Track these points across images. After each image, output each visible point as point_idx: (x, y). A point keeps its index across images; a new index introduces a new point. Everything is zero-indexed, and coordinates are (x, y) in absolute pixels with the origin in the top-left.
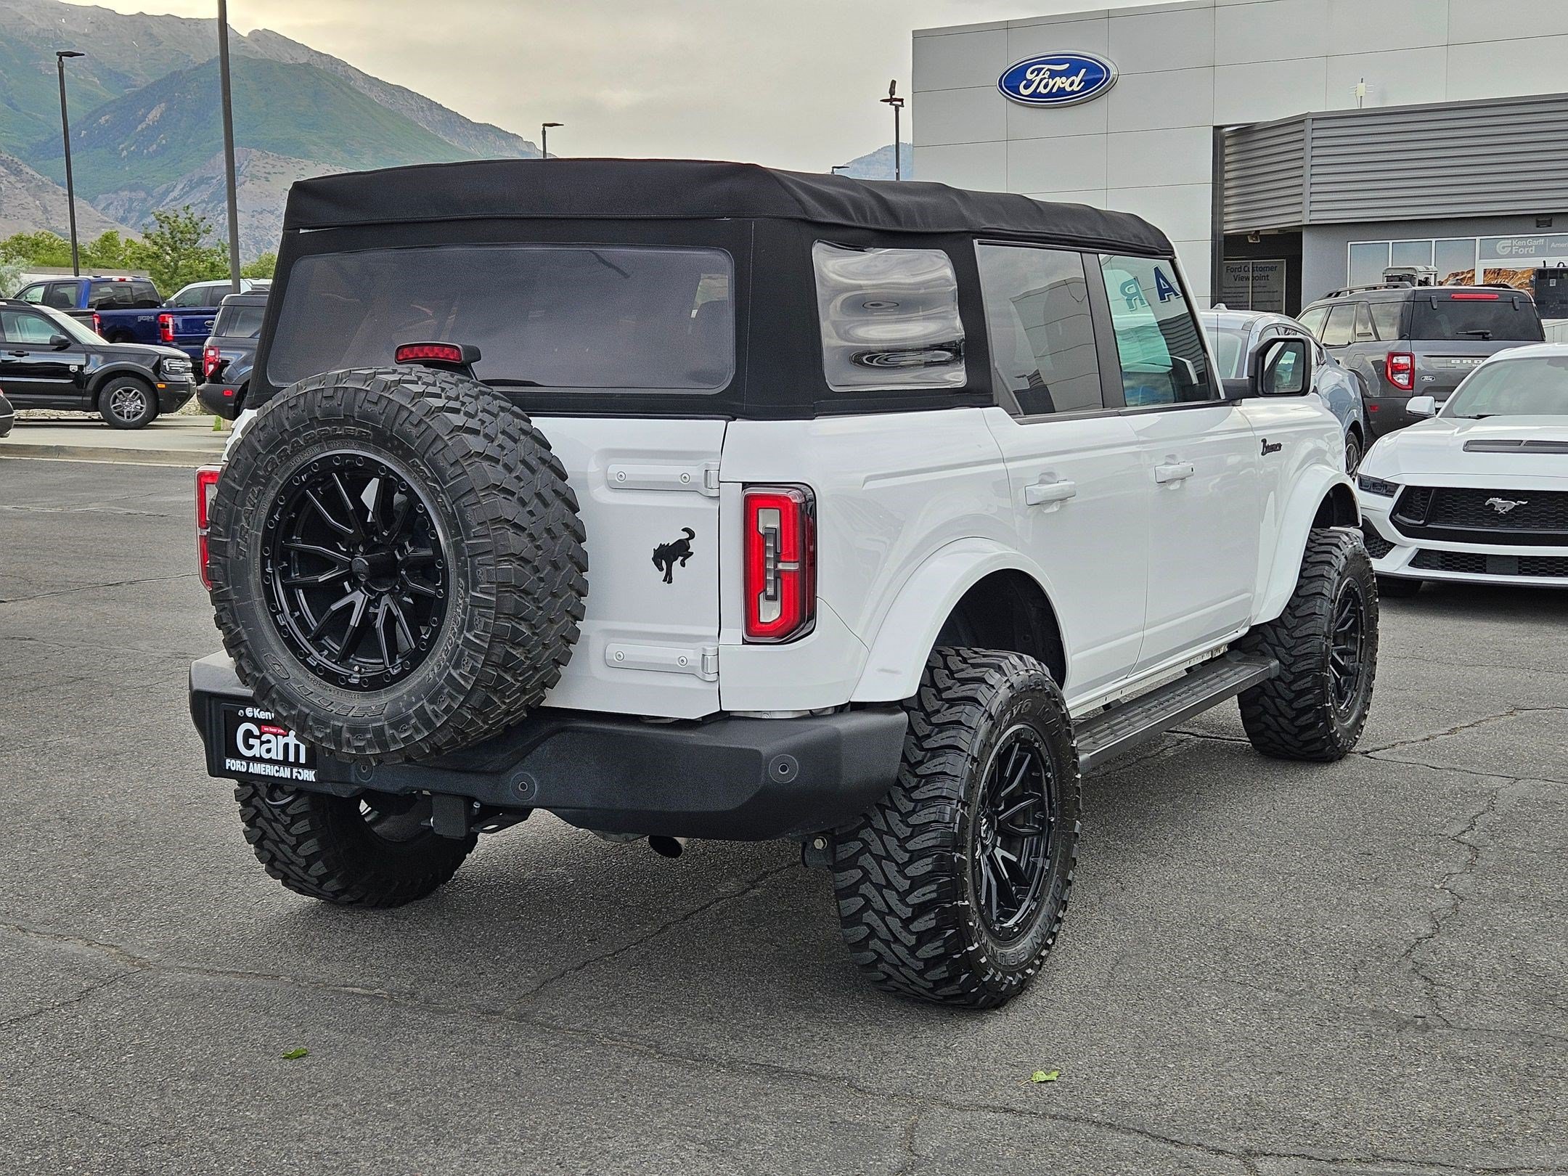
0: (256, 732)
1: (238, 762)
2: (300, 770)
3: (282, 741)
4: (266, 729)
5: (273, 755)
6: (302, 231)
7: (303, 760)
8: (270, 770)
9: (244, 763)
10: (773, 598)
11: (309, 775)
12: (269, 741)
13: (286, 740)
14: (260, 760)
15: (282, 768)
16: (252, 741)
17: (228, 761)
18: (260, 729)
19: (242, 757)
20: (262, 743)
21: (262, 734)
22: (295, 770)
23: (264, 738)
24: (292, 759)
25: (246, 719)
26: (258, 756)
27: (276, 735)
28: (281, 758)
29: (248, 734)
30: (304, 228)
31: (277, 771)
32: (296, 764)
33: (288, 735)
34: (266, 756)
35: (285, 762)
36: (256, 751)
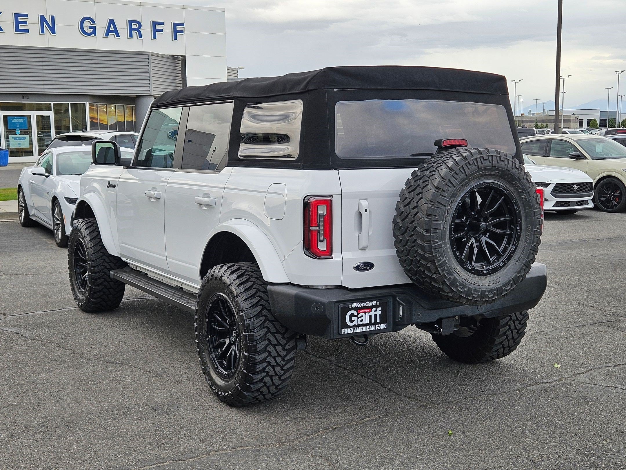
0: (356, 313)
1: (349, 329)
2: (379, 325)
3: (368, 315)
4: (361, 311)
5: (364, 322)
6: (335, 90)
7: (378, 321)
8: (365, 329)
9: (352, 329)
11: (383, 326)
12: (362, 316)
13: (370, 314)
14: (358, 326)
15: (371, 326)
16: (353, 318)
17: (343, 330)
18: (357, 312)
19: (350, 327)
20: (358, 318)
21: (358, 314)
22: (377, 326)
23: (359, 316)
24: (373, 321)
25: (352, 309)
26: (357, 324)
27: (365, 313)
28: (368, 322)
29: (352, 315)
30: (336, 89)
31: (368, 328)
32: (376, 323)
33: (371, 312)
34: (360, 323)
35: (370, 324)
36: (355, 323)
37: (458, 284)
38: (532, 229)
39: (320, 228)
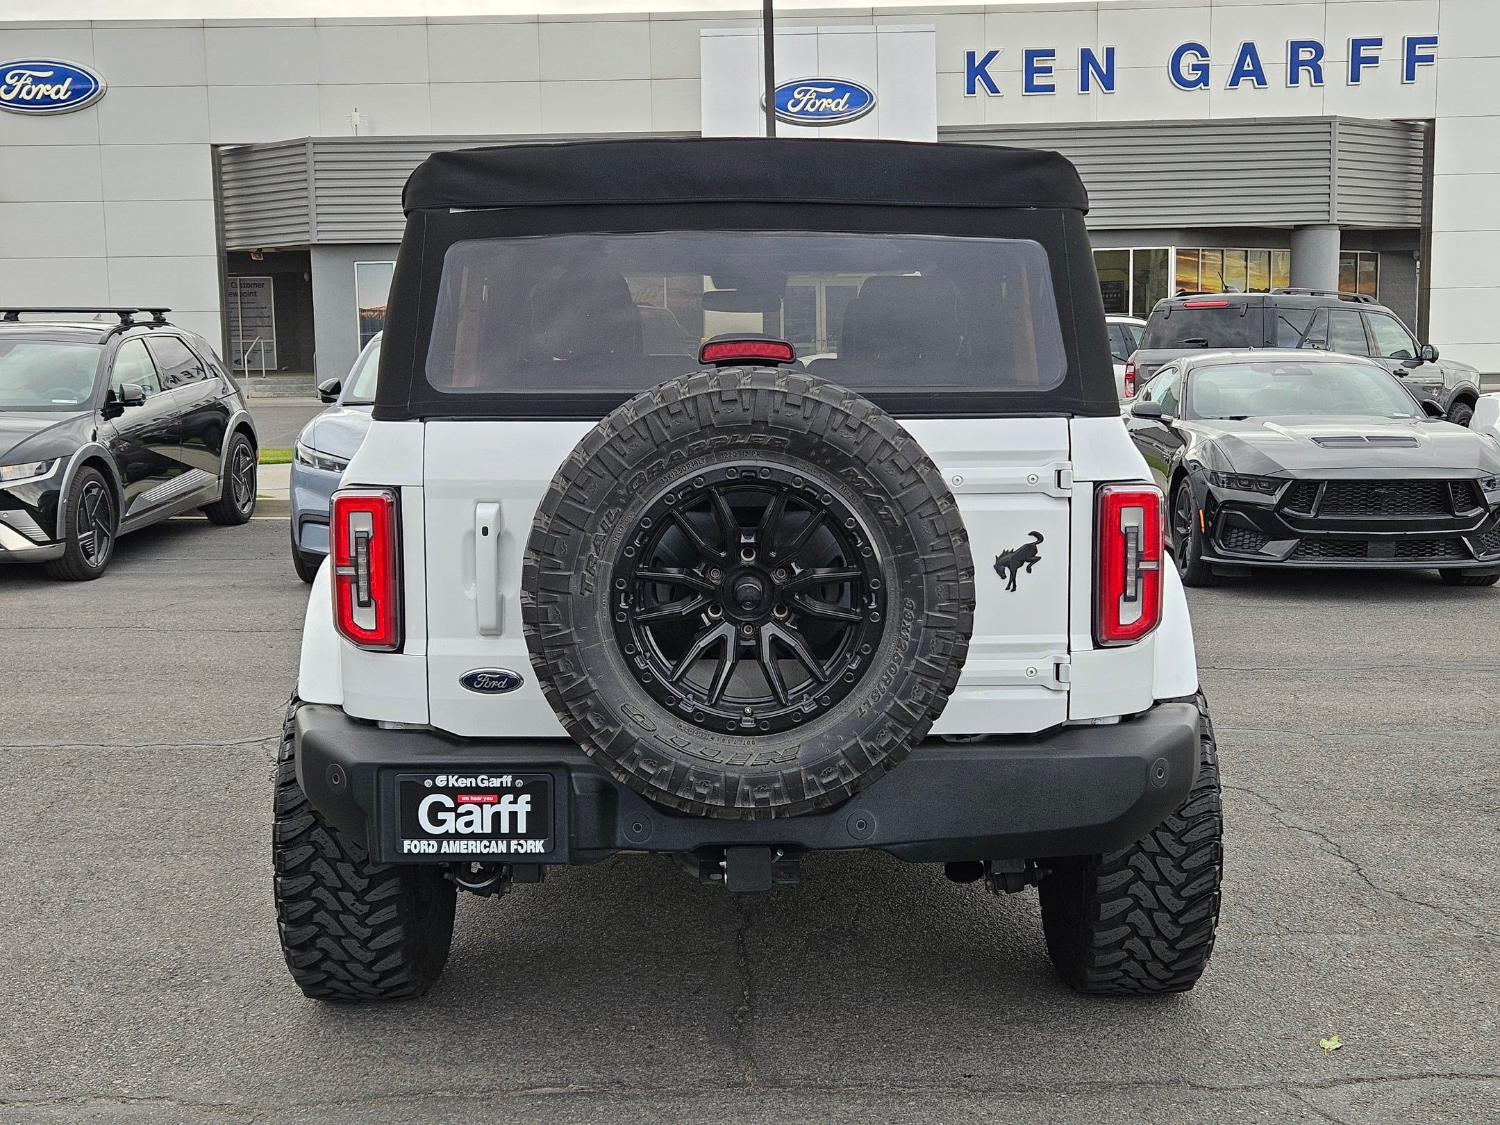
0: (449, 803)
1: (424, 842)
2: (522, 842)
3: (489, 810)
4: (465, 798)
5: (476, 828)
6: (452, 211)
7: (522, 828)
8: (475, 847)
9: (433, 842)
10: (1134, 599)
11: (536, 846)
12: (469, 813)
13: (496, 808)
14: (457, 836)
15: (493, 843)
16: (441, 816)
17: (406, 842)
18: (455, 800)
19: (429, 836)
20: (458, 816)
21: (458, 805)
22: (514, 842)
23: (461, 810)
24: (505, 828)
25: (435, 790)
26: (452, 831)
27: (480, 805)
28: (488, 829)
29: (436, 808)
30: (456, 207)
31: (486, 847)
32: (513, 834)
33: (499, 803)
34: (465, 830)
35: (496, 834)
36: (449, 827)
37: (637, 752)
38: (919, 611)
39: (357, 571)
